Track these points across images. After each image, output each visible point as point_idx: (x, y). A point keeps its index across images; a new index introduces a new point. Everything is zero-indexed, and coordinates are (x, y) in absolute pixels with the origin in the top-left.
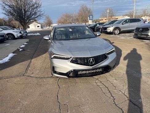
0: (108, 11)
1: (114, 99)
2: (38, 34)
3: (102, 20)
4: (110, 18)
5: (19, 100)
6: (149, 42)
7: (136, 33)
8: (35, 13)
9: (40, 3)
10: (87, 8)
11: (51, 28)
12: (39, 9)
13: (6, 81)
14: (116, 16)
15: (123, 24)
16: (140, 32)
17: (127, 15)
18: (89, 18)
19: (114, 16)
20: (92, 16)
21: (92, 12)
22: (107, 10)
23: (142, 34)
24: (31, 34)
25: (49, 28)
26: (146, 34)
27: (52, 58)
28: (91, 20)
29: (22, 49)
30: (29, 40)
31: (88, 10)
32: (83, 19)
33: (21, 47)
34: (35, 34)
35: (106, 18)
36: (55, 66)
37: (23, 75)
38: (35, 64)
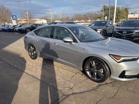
0: (27, 13)
10: (4, 7)
14: (34, 18)
17: (43, 19)
18: (12, 18)
28: (15, 20)
31: (6, 9)
32: (2, 19)
36: (126, 70)
37: (65, 95)
38: (44, 76)
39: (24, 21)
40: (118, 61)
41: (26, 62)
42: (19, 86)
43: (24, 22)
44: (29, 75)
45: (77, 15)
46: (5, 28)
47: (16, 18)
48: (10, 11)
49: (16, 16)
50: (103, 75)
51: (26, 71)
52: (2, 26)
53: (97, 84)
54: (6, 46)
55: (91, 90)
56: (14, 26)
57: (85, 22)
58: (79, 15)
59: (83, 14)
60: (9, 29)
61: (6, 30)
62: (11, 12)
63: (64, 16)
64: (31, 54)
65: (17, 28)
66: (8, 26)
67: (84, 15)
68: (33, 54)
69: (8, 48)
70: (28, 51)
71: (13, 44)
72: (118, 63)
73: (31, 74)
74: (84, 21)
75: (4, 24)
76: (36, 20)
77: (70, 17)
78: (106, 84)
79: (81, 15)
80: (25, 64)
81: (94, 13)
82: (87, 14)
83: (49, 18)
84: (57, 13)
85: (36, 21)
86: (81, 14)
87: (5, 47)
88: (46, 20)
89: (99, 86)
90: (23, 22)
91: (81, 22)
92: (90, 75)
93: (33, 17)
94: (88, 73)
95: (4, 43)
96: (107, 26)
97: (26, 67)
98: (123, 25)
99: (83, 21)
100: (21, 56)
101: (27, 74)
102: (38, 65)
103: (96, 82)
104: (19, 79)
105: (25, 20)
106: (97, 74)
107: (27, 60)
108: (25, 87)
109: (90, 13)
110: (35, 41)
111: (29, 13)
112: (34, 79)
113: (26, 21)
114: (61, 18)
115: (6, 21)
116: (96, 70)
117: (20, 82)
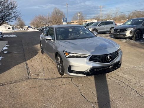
0: (79, 15)
1: (136, 91)
2: (14, 36)
3: (74, 22)
4: (81, 21)
5: (44, 105)
6: (126, 41)
7: (115, 33)
8: (10, 14)
9: (16, 4)
10: (59, 11)
11: (23, 29)
12: (14, 10)
13: (12, 86)
14: (85, 19)
15: (99, 26)
16: (118, 32)
17: (94, 19)
18: (63, 20)
19: (84, 19)
20: (66, 18)
21: (64, 15)
22: (77, 13)
23: (121, 34)
24: (6, 36)
25: (22, 29)
26: (124, 34)
27: (67, 58)
28: (65, 22)
29: (7, 52)
30: (8, 42)
31: (61, 13)
32: (57, 22)
33: (3, 49)
34: (10, 36)
35: (77, 21)
36: (72, 66)
48: (64, 14)
84: (110, 12)
85: (87, 22)
88: (96, 21)
92: (59, 69)
116: (60, 64)
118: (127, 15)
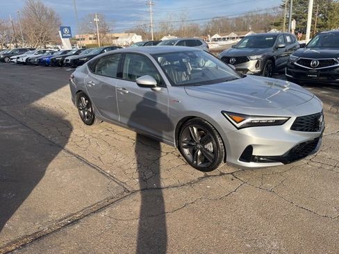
0: (97, 20)
4: (102, 35)
17: (133, 32)
19: (109, 32)
26: (244, 67)
28: (67, 37)
31: (48, 11)
36: (255, 145)
37: (129, 191)
38: (99, 157)
39: (90, 39)
40: (238, 125)
41: (71, 129)
42: (47, 172)
43: (91, 42)
44: (72, 153)
45: (218, 19)
46: (45, 57)
47: (70, 33)
48: (58, 15)
49: (69, 28)
50: (212, 156)
51: (67, 147)
52: (39, 52)
53: (202, 174)
54: (39, 97)
55: (184, 185)
56: (65, 52)
57: (237, 38)
58: (224, 20)
59: (234, 17)
60: (52, 59)
61: (48, 62)
62: (59, 19)
63: (185, 25)
64: (84, 114)
65: (70, 58)
66: (52, 53)
67: (237, 18)
68: (86, 113)
69: (43, 102)
70: (78, 106)
71: (55, 93)
72: (238, 129)
73: (76, 153)
74: (235, 36)
75: (45, 48)
76: (116, 35)
77: (202, 25)
78: (222, 174)
79: (228, 19)
80: (69, 134)
81: (262, 12)
82: (243, 15)
83: (148, 31)
84: (169, 17)
85: (117, 38)
86: (230, 17)
87: (37, 99)
88: (141, 37)
89: (203, 178)
90: (87, 42)
91: (228, 38)
92: (190, 157)
93: (110, 29)
94: (186, 151)
95: (37, 92)
96: (277, 48)
97: (70, 140)
98: (319, 44)
99: (233, 35)
100: (66, 118)
101: (68, 152)
102: (95, 135)
103: (201, 170)
104: (50, 161)
105: (91, 36)
106: (202, 155)
107: (75, 127)
108: (58, 175)
109: (254, 14)
110: (90, 86)
111: (102, 18)
112: (78, 161)
113: (95, 39)
114: (178, 28)
115: (48, 40)
116: (199, 146)
117: (51, 165)
118: (202, 27)
